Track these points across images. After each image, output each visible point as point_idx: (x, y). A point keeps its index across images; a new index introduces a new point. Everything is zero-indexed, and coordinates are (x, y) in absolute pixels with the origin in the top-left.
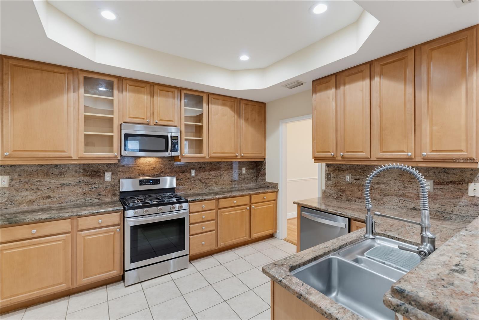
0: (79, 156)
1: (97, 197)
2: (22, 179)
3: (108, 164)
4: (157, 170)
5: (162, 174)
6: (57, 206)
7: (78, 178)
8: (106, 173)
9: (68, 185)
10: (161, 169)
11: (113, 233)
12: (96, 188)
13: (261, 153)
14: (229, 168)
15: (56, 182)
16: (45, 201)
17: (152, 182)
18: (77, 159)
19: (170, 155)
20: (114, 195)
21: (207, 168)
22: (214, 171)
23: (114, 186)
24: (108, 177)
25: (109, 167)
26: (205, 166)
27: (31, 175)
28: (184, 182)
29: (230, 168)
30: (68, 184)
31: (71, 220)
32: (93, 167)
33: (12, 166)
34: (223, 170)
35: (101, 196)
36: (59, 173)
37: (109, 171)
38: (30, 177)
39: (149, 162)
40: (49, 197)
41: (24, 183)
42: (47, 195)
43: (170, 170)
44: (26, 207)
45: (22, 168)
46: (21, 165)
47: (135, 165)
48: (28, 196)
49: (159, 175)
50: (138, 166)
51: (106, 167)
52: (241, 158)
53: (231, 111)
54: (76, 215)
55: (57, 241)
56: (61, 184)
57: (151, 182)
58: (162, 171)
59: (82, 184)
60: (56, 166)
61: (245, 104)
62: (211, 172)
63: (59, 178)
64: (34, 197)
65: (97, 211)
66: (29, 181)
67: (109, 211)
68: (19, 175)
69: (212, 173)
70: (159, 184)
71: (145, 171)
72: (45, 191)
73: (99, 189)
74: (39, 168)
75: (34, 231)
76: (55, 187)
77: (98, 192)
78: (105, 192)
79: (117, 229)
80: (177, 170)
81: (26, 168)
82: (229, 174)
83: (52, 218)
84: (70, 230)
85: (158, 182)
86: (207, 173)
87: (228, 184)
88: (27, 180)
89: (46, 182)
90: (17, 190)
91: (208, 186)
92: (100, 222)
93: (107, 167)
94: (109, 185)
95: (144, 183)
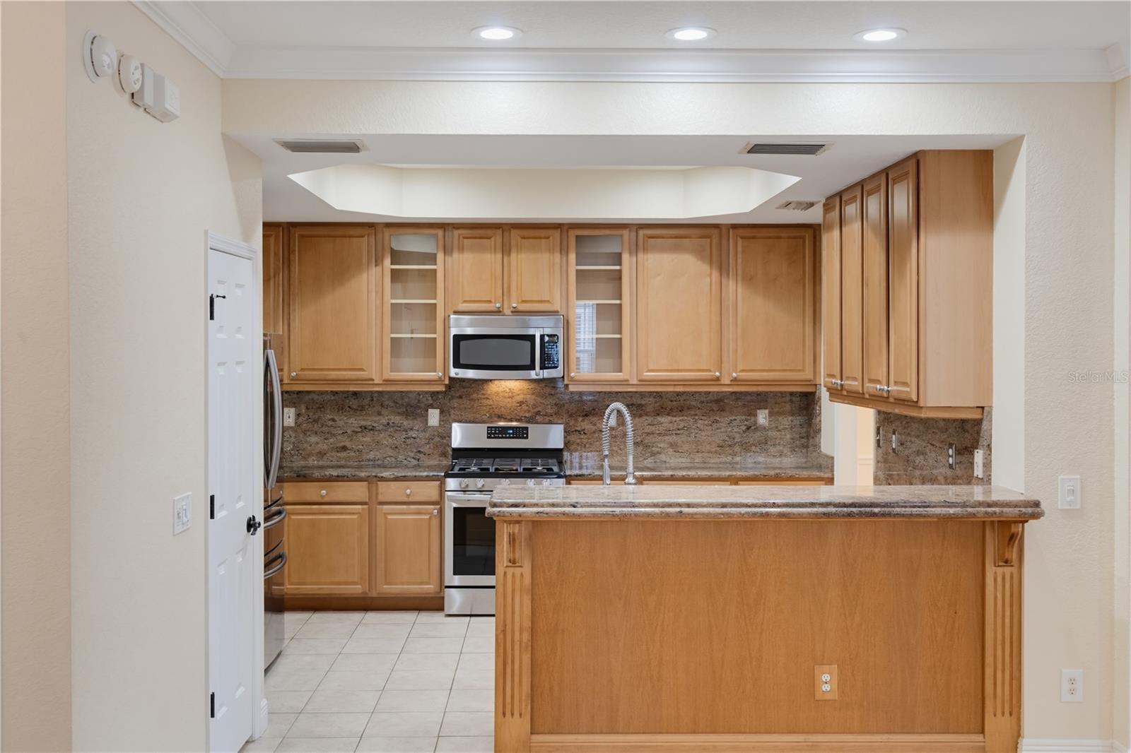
0: (384, 378)
1: (415, 455)
2: (311, 414)
3: (434, 392)
4: (526, 408)
5: (538, 417)
6: (356, 463)
7: (387, 418)
8: (430, 411)
9: (372, 430)
10: (535, 406)
11: (428, 517)
12: (415, 438)
13: (799, 371)
14: (713, 410)
15: (354, 422)
16: (339, 455)
17: (513, 434)
18: (381, 382)
19: (541, 377)
20: (444, 454)
21: (650, 408)
22: (668, 415)
23: (445, 437)
24: (434, 417)
25: (434, 398)
26: (643, 403)
27: (322, 409)
28: (589, 439)
29: (715, 409)
30: (371, 427)
31: (369, 483)
32: (409, 398)
33: (299, 392)
34: (696, 415)
35: (421, 455)
36: (359, 406)
37: (436, 406)
38: (321, 411)
39: (510, 389)
40: (344, 448)
41: (314, 421)
42: (342, 444)
43: (555, 409)
44: (316, 462)
45: (310, 397)
46: (309, 392)
47: (483, 397)
48: (317, 443)
49: (531, 420)
50: (487, 398)
51: (430, 398)
52: (733, 383)
53: (699, 263)
54: (376, 476)
55: (350, 514)
56: (361, 427)
57: (510, 434)
58: (539, 411)
59: (392, 429)
60: (355, 394)
61: (742, 238)
62: (659, 419)
63: (358, 416)
64: (325, 447)
65: (403, 474)
66: (319, 418)
67: (422, 476)
68: (307, 409)
69: (664, 420)
70: (527, 438)
71: (503, 409)
72: (339, 437)
73: (418, 440)
74: (333, 398)
75: (324, 492)
76: (353, 431)
77: (416, 445)
78: (428, 446)
79: (435, 509)
80: (573, 407)
81: (316, 397)
82: (714, 425)
83: (344, 476)
84: (367, 500)
85: (525, 434)
86: (650, 419)
87: (709, 452)
88: (317, 417)
89: (340, 422)
90: (305, 432)
91: (653, 454)
92: (408, 493)
93: (432, 397)
94: (436, 433)
95: (495, 433)
